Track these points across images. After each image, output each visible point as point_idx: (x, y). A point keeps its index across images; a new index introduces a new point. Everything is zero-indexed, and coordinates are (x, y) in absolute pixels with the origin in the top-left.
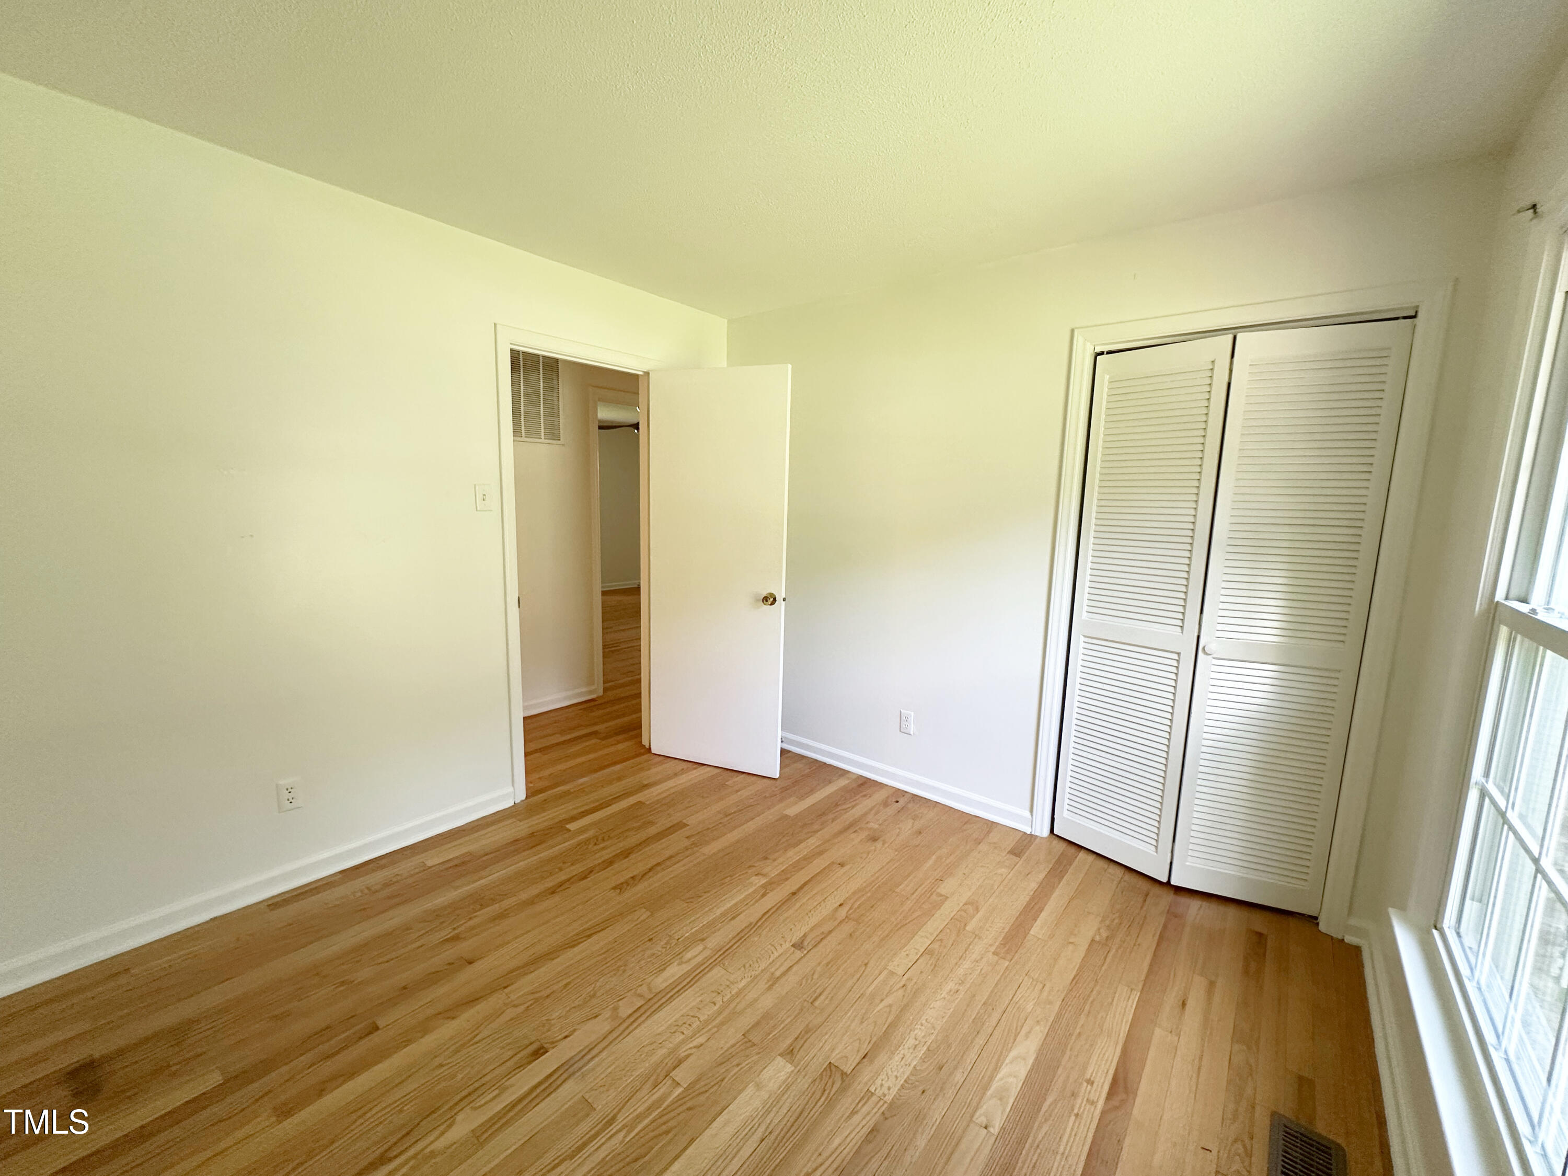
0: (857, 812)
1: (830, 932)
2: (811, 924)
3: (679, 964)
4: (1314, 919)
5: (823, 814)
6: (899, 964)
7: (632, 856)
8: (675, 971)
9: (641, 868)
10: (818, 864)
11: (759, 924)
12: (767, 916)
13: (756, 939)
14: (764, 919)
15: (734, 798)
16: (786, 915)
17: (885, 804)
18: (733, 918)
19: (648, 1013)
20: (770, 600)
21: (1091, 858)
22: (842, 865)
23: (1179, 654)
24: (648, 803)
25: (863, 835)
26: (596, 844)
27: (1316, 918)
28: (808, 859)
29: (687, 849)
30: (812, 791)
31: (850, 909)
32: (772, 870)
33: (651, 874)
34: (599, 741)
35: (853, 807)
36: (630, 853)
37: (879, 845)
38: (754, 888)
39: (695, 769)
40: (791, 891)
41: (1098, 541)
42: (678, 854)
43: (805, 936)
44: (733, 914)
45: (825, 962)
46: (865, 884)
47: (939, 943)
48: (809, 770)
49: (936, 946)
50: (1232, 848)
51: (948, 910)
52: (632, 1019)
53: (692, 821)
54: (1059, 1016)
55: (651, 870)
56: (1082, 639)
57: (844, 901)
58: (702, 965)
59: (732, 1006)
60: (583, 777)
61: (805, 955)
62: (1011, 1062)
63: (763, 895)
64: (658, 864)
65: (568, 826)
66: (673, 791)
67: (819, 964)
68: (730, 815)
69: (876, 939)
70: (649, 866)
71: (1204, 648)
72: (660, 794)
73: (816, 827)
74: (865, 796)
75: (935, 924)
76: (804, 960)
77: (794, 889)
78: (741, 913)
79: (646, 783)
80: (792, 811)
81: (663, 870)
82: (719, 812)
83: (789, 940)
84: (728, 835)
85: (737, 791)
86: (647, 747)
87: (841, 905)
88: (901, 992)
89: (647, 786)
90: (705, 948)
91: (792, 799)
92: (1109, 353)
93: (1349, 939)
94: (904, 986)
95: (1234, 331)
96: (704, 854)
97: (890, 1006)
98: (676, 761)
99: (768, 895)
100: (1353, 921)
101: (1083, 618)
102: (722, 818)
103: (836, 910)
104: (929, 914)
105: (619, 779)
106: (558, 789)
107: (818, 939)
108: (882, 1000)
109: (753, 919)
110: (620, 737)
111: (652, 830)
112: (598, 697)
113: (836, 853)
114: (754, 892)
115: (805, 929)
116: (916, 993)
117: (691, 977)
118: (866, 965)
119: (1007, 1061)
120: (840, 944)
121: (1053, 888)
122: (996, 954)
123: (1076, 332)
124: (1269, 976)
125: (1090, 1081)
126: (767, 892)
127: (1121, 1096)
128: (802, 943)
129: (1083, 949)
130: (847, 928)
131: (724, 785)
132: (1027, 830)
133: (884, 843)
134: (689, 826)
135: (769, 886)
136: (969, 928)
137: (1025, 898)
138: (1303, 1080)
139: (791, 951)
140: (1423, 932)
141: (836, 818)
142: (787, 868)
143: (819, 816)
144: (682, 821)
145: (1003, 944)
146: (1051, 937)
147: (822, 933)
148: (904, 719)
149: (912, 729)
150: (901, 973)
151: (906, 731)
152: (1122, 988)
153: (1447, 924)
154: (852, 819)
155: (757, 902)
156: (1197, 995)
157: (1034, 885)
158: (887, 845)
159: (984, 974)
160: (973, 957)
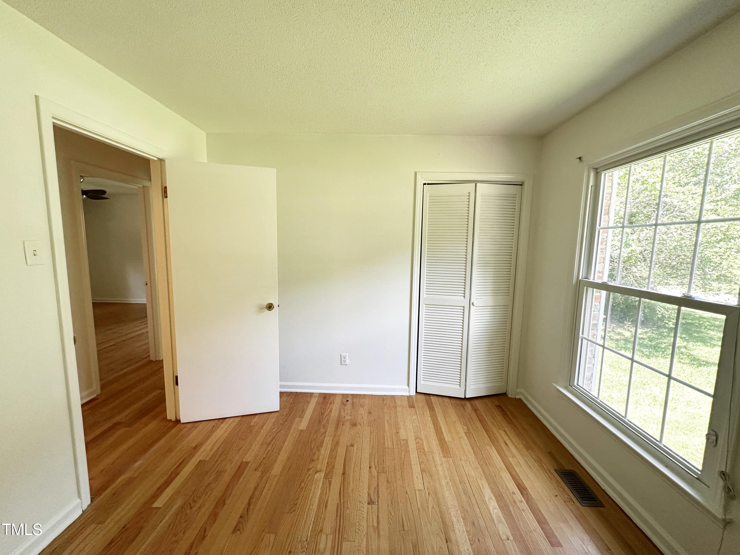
0: (334, 414)
1: (378, 485)
2: (366, 486)
4: (505, 394)
5: (320, 421)
6: (419, 485)
7: (228, 502)
9: (241, 506)
10: (341, 451)
11: (342, 502)
12: (342, 493)
13: (348, 511)
14: (342, 497)
15: (263, 432)
16: (350, 489)
17: (343, 404)
18: (326, 507)
20: (270, 307)
21: (435, 397)
22: (352, 445)
23: (464, 307)
24: (207, 459)
25: (348, 424)
26: (191, 508)
27: (506, 393)
28: (334, 450)
29: (261, 478)
30: (303, 411)
31: (376, 467)
32: (322, 464)
33: (251, 507)
34: (127, 429)
35: (331, 411)
36: (224, 500)
37: (358, 426)
38: (321, 482)
39: (222, 423)
40: (341, 473)
41: (428, 264)
42: (258, 485)
43: (369, 495)
44: (324, 505)
45: (390, 504)
46: (370, 451)
47: (422, 464)
48: (292, 400)
49: (423, 466)
50: (481, 377)
51: (412, 445)
53: (249, 457)
54: (483, 471)
55: (249, 504)
56: (425, 306)
57: (369, 465)
58: (335, 545)
60: (136, 461)
61: (378, 505)
62: (489, 503)
63: (330, 484)
64: (251, 498)
65: (155, 505)
66: (219, 443)
67: (388, 506)
68: (270, 443)
69: (399, 477)
70: (246, 502)
71: (473, 304)
72: (212, 449)
73: (322, 430)
74: (331, 403)
75: (414, 456)
76: (380, 508)
77: (341, 471)
78: (327, 501)
79: (194, 445)
80: (304, 424)
81: (258, 499)
82: (262, 444)
83: (364, 502)
84: (279, 457)
85: (262, 427)
86: (174, 419)
87: (370, 468)
88: (431, 498)
89: (196, 448)
90: (327, 535)
91: (297, 419)
92: (428, 184)
93: (517, 397)
94: (429, 494)
95: (476, 182)
96: (276, 476)
97: (433, 508)
98: (204, 422)
99: (332, 481)
100: (518, 390)
101: (425, 297)
102: (266, 449)
103: (370, 472)
104: (407, 451)
105: (170, 450)
106: (120, 479)
107: (376, 492)
108: (428, 507)
109: (336, 501)
110: (144, 420)
111: (226, 478)
112: (99, 395)
113: (345, 440)
114: (323, 484)
115: (366, 491)
116: (436, 494)
118: (407, 493)
119: (488, 503)
120: (387, 489)
121: (436, 417)
122: (444, 457)
123: (418, 173)
124: (514, 421)
125: (514, 493)
126: (330, 480)
127: (524, 492)
128: (371, 499)
129: (466, 438)
130: (383, 478)
131: (251, 427)
132: (407, 394)
133: (360, 425)
134: (250, 462)
135: (328, 476)
136: (426, 450)
137: (432, 426)
138: (550, 453)
139: (370, 507)
140: (566, 388)
141: (328, 421)
142: (328, 461)
143: (319, 423)
144: (242, 462)
145: (443, 451)
146: (453, 438)
147: (375, 488)
148: (343, 358)
149: (348, 362)
150: (422, 488)
151: (344, 364)
152: (488, 448)
153: (575, 384)
154: (336, 418)
155: (330, 489)
156: (506, 438)
157: (430, 418)
158: (362, 425)
159: (449, 470)
160: (439, 462)
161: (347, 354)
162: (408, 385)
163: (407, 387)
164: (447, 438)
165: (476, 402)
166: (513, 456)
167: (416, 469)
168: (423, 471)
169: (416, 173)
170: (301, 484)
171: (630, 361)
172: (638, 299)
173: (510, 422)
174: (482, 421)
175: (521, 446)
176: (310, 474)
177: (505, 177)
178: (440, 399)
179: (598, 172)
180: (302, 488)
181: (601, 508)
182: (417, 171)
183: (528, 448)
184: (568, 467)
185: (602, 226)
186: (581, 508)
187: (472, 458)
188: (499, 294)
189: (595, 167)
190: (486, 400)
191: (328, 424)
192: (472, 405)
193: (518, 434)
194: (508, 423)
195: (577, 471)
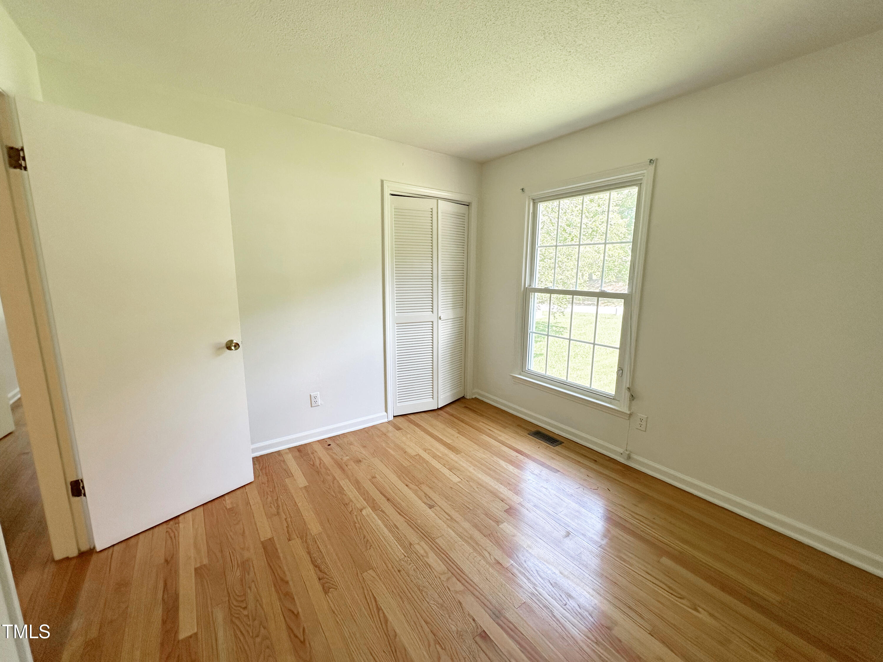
0: (327, 460)
1: (425, 494)
2: (417, 499)
3: (428, 558)
4: (463, 397)
5: (318, 472)
6: (455, 479)
7: (288, 578)
8: (433, 559)
9: (309, 572)
10: (368, 486)
11: (408, 518)
13: (419, 521)
15: (256, 507)
17: (328, 449)
18: (397, 528)
19: (462, 575)
22: (374, 477)
23: (432, 322)
24: (206, 562)
25: (352, 464)
26: (245, 608)
27: (464, 397)
28: (359, 488)
29: (305, 542)
30: (286, 470)
31: (411, 483)
32: (359, 501)
35: (320, 460)
36: (282, 579)
37: (364, 461)
38: (374, 515)
40: (386, 500)
42: (308, 549)
43: (424, 503)
44: (393, 528)
45: (446, 499)
47: (445, 465)
49: (448, 466)
51: (426, 456)
52: (466, 584)
53: (266, 535)
55: (317, 567)
56: (396, 325)
57: (404, 484)
58: (431, 546)
59: (466, 538)
61: (438, 505)
63: (383, 512)
64: (313, 561)
66: (203, 542)
67: (446, 502)
68: (278, 512)
69: (436, 481)
70: (311, 566)
71: (440, 318)
73: (330, 478)
74: (314, 452)
75: (435, 463)
76: (442, 506)
77: (384, 499)
78: (394, 524)
79: (162, 561)
80: (301, 481)
81: (322, 558)
82: (269, 518)
83: (425, 509)
84: (305, 518)
85: (248, 503)
87: (407, 486)
88: (471, 483)
89: (169, 562)
90: (418, 544)
91: (287, 480)
92: (395, 195)
93: (473, 397)
94: (468, 481)
95: (437, 198)
96: (320, 533)
97: (478, 488)
99: (383, 510)
100: (474, 391)
103: (410, 489)
104: (426, 462)
107: (429, 499)
109: (403, 520)
113: (362, 477)
114: (378, 516)
115: (420, 502)
116: (471, 479)
117: (440, 553)
118: (451, 488)
120: (435, 493)
121: (425, 429)
122: (457, 454)
123: (385, 182)
124: (484, 414)
125: (517, 456)
126: (380, 510)
127: (522, 453)
128: (429, 505)
129: (460, 436)
130: (424, 487)
131: (231, 510)
132: (386, 420)
133: (365, 459)
134: (273, 538)
135: (375, 507)
136: (440, 455)
137: (429, 437)
138: (519, 425)
139: (434, 510)
140: (520, 374)
141: (327, 469)
142: (363, 499)
143: (319, 474)
144: (262, 543)
145: (453, 451)
146: (452, 440)
147: (425, 497)
148: (313, 398)
149: (319, 402)
150: (460, 480)
151: (316, 405)
152: (482, 437)
153: (527, 369)
154: (333, 463)
155: (388, 516)
156: (487, 427)
157: (422, 433)
158: (366, 458)
159: (467, 461)
160: (456, 459)
161: (319, 393)
162: (386, 411)
163: (385, 413)
164: (449, 441)
165: (448, 409)
166: (500, 436)
167: (445, 471)
168: (450, 470)
169: (382, 182)
170: (355, 526)
171: (568, 341)
172: (571, 296)
173: (482, 415)
174: (462, 421)
175: (500, 428)
176: (356, 515)
177: (446, 194)
178: (418, 415)
179: (535, 202)
180: (361, 528)
181: (562, 444)
182: (383, 179)
183: (505, 427)
184: (534, 430)
185: (539, 245)
186: (554, 448)
187: (476, 447)
188: (456, 307)
189: (533, 198)
190: (453, 406)
191: (330, 470)
192: (447, 413)
193: (493, 421)
194: (480, 416)
195: (540, 430)
